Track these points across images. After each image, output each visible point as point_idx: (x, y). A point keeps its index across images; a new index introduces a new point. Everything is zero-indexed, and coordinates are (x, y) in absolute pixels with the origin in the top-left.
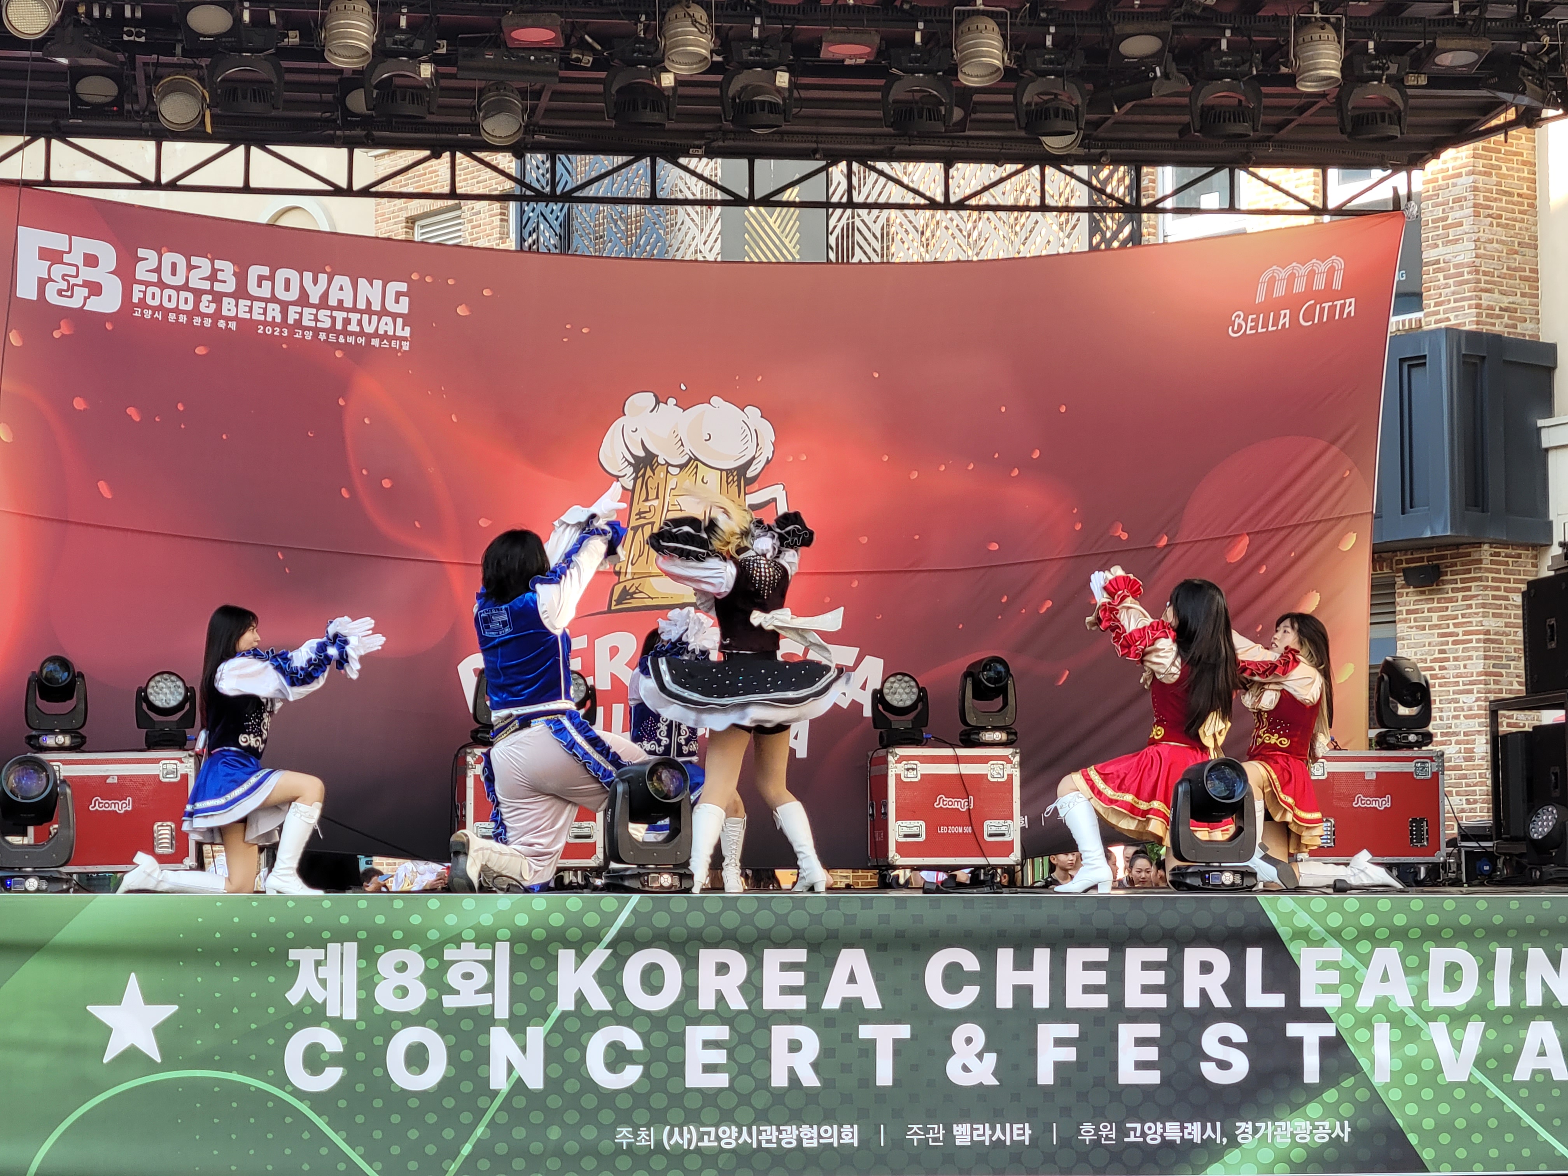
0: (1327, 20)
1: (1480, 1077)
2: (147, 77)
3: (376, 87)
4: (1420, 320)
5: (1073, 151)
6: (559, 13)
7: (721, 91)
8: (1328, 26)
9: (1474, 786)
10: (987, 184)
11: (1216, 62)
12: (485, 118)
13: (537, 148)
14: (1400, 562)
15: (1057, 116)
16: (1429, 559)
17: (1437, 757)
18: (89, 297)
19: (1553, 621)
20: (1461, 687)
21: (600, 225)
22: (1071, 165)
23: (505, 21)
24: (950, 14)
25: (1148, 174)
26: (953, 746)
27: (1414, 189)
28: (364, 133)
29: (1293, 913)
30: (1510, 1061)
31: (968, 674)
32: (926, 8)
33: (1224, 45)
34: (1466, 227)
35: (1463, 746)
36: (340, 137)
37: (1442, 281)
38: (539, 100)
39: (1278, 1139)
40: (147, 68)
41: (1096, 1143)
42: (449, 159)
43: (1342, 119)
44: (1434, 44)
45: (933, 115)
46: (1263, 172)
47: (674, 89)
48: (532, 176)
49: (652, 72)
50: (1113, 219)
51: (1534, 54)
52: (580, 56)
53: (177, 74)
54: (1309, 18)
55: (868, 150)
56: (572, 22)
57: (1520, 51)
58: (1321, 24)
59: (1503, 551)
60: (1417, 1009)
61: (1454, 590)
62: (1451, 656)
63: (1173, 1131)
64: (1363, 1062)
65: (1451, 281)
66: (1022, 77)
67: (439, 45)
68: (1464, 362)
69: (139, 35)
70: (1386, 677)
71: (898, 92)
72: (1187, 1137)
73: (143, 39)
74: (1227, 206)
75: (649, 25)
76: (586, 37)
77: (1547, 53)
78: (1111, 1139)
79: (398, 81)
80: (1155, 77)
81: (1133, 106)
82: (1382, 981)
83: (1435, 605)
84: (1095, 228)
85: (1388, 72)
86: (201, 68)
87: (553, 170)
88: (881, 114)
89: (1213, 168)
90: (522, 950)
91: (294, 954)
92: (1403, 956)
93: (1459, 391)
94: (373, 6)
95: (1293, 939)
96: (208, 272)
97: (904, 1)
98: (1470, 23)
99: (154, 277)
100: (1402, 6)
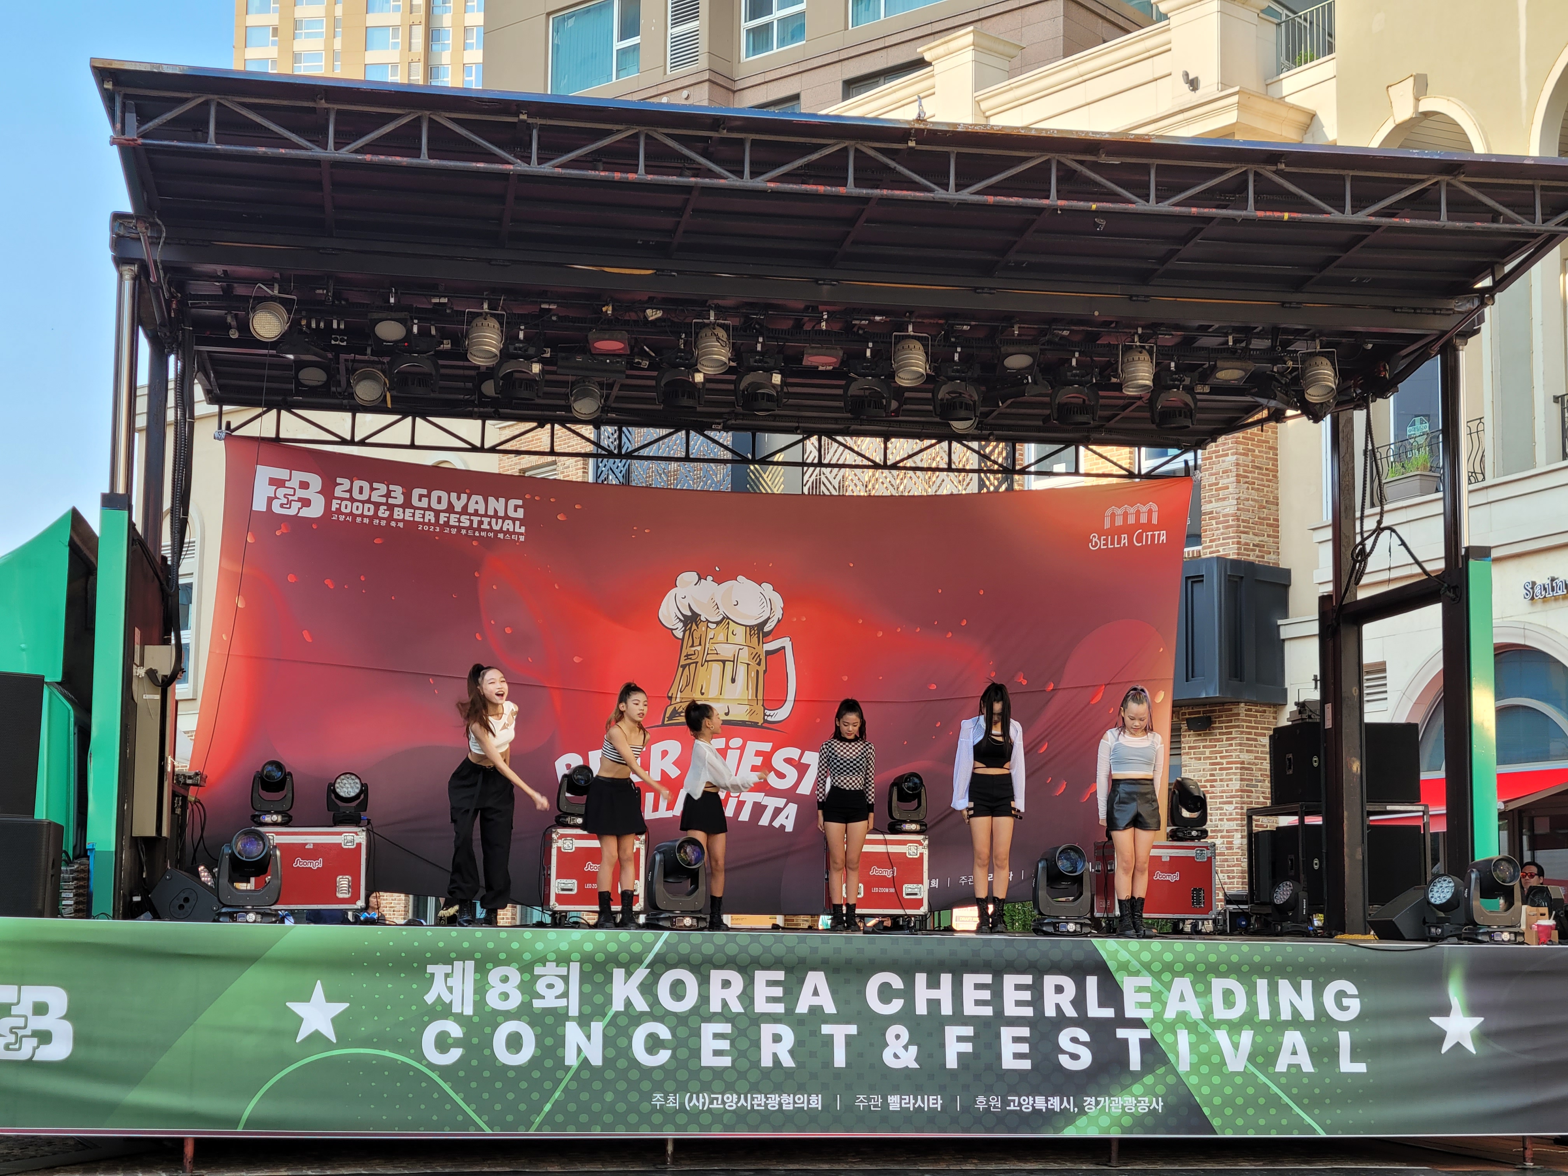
0: (1143, 347)
1: (1252, 1069)
2: (347, 371)
3: (502, 379)
4: (1200, 552)
5: (970, 432)
6: (626, 331)
7: (735, 387)
8: (1144, 351)
9: (1234, 866)
10: (910, 453)
11: (1069, 374)
12: (575, 401)
13: (609, 422)
14: (1184, 714)
15: (961, 407)
16: (1204, 712)
17: (1211, 846)
19: (1290, 756)
20: (1225, 800)
21: (649, 476)
22: (970, 441)
23: (591, 335)
24: (891, 337)
25: (1020, 447)
26: (883, 833)
27: (1198, 463)
28: (492, 409)
29: (1117, 951)
30: (1272, 1058)
31: (893, 785)
32: (874, 334)
33: (1074, 362)
35: (1226, 840)
36: (477, 412)
37: (1215, 526)
38: (612, 390)
39: (1113, 1110)
40: (347, 363)
41: (987, 1110)
42: (550, 431)
43: (1153, 414)
44: (1215, 366)
45: (878, 405)
46: (1097, 448)
47: (703, 384)
48: (605, 443)
49: (688, 372)
50: (995, 478)
51: (1282, 374)
52: (641, 360)
53: (368, 367)
54: (1132, 346)
55: (833, 429)
56: (636, 339)
57: (1273, 371)
58: (1140, 349)
60: (1206, 1020)
61: (1220, 734)
62: (1218, 778)
63: (1040, 1102)
64: (1171, 1056)
65: (1220, 526)
66: (938, 381)
67: (545, 351)
68: (1230, 580)
69: (342, 341)
70: (1177, 792)
71: (853, 390)
72: (1050, 1107)
73: (345, 343)
74: (1073, 471)
75: (687, 341)
76: (645, 347)
77: (1291, 373)
78: (998, 1108)
79: (516, 375)
80: (1027, 383)
81: (1012, 402)
82: (1180, 1001)
83: (1208, 743)
84: (983, 485)
85: (1184, 383)
86: (384, 363)
87: (620, 438)
88: (842, 404)
89: (1062, 446)
90: (588, 967)
91: (430, 969)
92: (1193, 984)
93: (1225, 599)
94: (501, 324)
95: (1118, 970)
96: (384, 492)
97: (860, 327)
98: (1239, 351)
99: (347, 495)
100: (1194, 339)
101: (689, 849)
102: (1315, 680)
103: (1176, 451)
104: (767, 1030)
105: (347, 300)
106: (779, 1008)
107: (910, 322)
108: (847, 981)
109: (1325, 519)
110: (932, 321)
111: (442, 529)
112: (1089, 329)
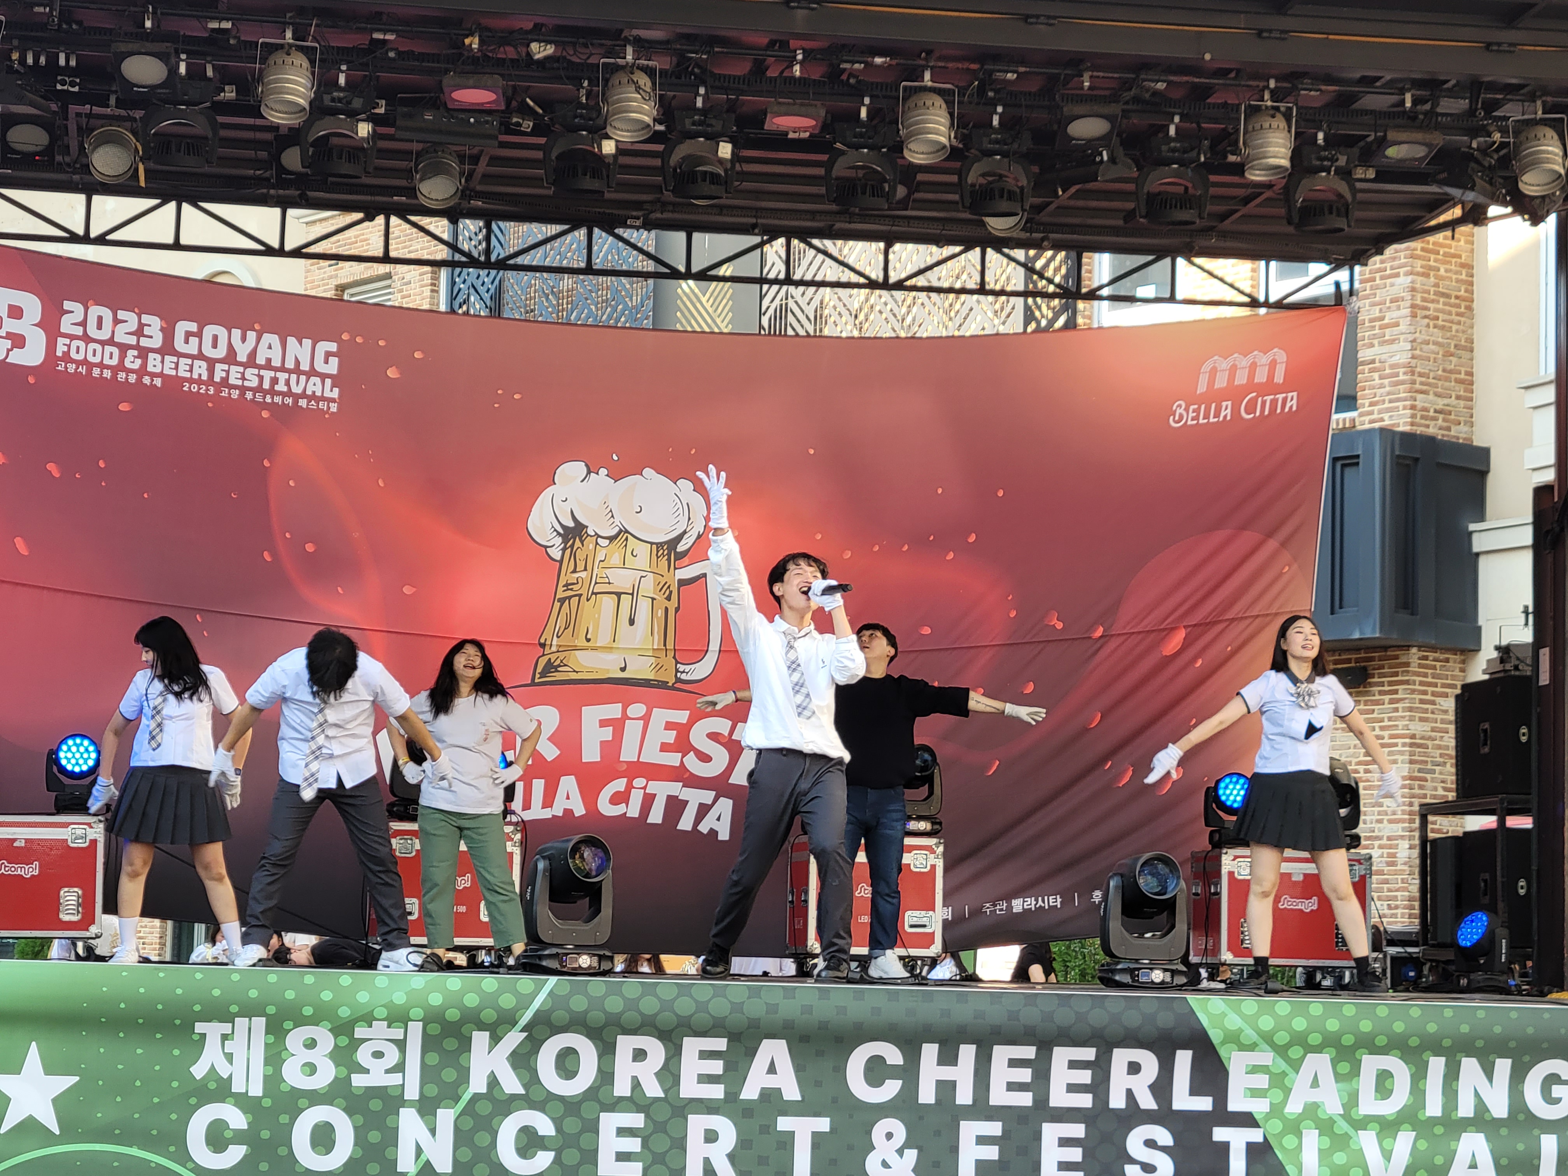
2: (79, 128)
3: (312, 145)
4: (1354, 420)
5: (1015, 235)
6: (500, 75)
7: (663, 162)
8: (1278, 115)
9: (1399, 890)
10: (924, 266)
11: (1164, 148)
12: (422, 180)
13: (473, 214)
15: (1001, 196)
16: (1360, 660)
17: (1366, 860)
18: (12, 350)
19: (1487, 726)
21: (531, 299)
22: (1012, 248)
23: (446, 81)
24: (897, 90)
25: (1088, 260)
27: (1356, 285)
28: (299, 192)
29: (1224, 1014)
32: (872, 83)
33: (1172, 131)
34: (1402, 328)
36: (273, 197)
37: (1377, 381)
38: (477, 164)
40: (79, 118)
42: (382, 222)
43: (1290, 209)
44: (1385, 137)
45: (877, 192)
46: (1206, 262)
47: (615, 156)
48: (465, 243)
49: (592, 139)
50: (1049, 305)
51: (1484, 150)
52: (521, 121)
53: (111, 126)
54: (1260, 106)
55: (808, 227)
56: (514, 86)
57: (1470, 147)
58: (1272, 112)
59: (1432, 655)
60: (1347, 1116)
61: (1381, 693)
64: (1290, 1167)
65: (1386, 381)
66: (967, 157)
67: (378, 104)
68: (1397, 464)
69: (72, 85)
71: (840, 169)
73: (77, 89)
74: (1168, 295)
75: (591, 90)
76: (528, 100)
77: (1497, 150)
79: (335, 141)
80: (1102, 161)
81: (1077, 191)
82: (1312, 1087)
84: (1030, 314)
85: (1337, 164)
86: (135, 119)
87: (488, 239)
88: (823, 190)
89: (1153, 257)
90: (435, 1029)
91: (200, 1027)
92: (1334, 1063)
93: (1392, 491)
94: (312, 62)
95: (1222, 1042)
96: (134, 327)
97: (851, 75)
98: (1421, 117)
99: (79, 331)
100: (1353, 98)
101: (587, 853)
102: (1526, 612)
103: (1322, 268)
104: (697, 1124)
105: (80, 23)
106: (717, 1092)
107: (925, 67)
108: (820, 1054)
109: (1542, 373)
110: (960, 66)
111: (218, 391)
112: (1197, 80)
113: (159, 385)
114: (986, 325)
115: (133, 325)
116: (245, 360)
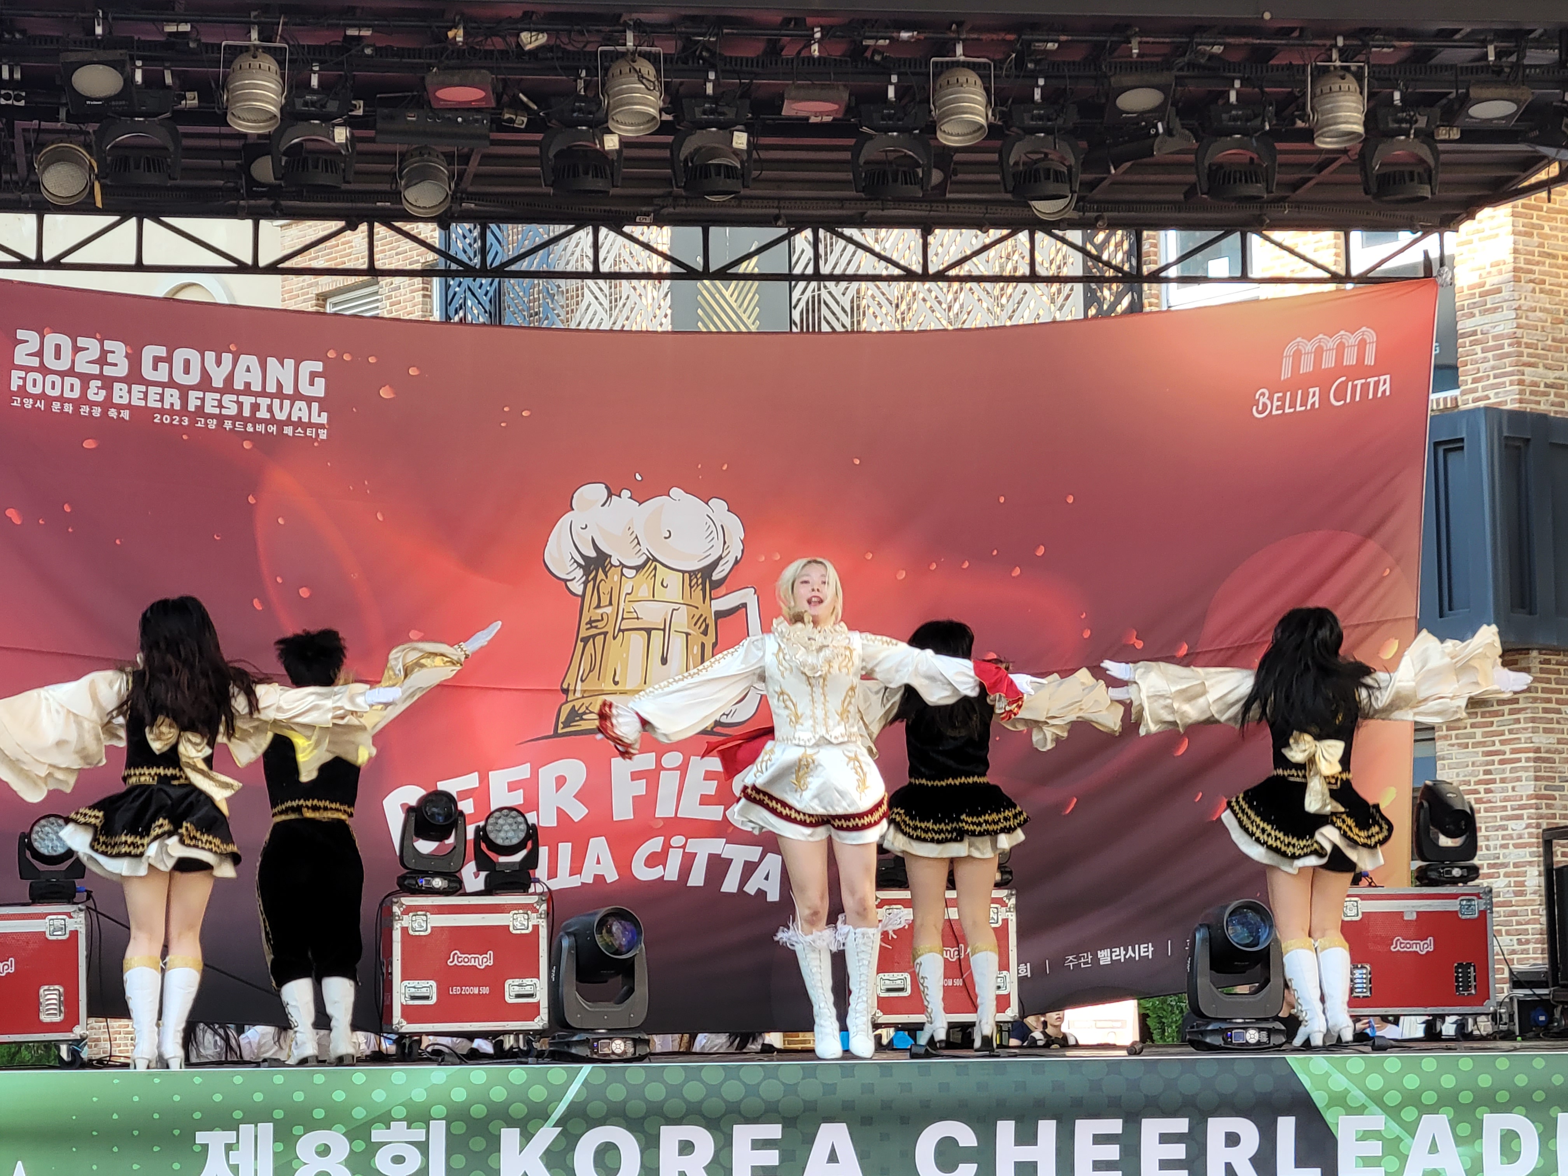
0: (1347, 69)
2: (27, 144)
3: (285, 153)
4: (1456, 399)
5: (1066, 216)
6: (488, 69)
7: (672, 154)
8: (1349, 77)
9: (1527, 923)
10: (967, 253)
11: (1224, 116)
12: (407, 186)
13: (464, 217)
15: (1048, 178)
17: (1485, 893)
20: (1510, 813)
21: (534, 300)
22: (1064, 230)
23: (429, 79)
24: (927, 66)
25: (1149, 238)
27: (1447, 252)
28: (272, 202)
29: (1329, 1075)
32: (899, 60)
33: (1233, 97)
34: (1505, 294)
35: (1512, 879)
36: (244, 207)
37: (1480, 355)
38: (467, 164)
40: (26, 134)
42: (366, 231)
43: (1366, 175)
44: (1467, 94)
45: (910, 178)
46: (1277, 235)
47: (619, 152)
48: (458, 247)
49: (593, 134)
50: (1110, 289)
52: (514, 117)
53: (61, 142)
54: (1328, 67)
55: (836, 216)
56: (504, 79)
57: (1563, 101)
58: (1342, 73)
59: (1554, 658)
62: (1498, 777)
65: (1490, 355)
66: (1008, 135)
67: (355, 106)
68: (1506, 446)
69: (18, 98)
70: (1426, 804)
71: (868, 153)
73: (22, 103)
74: (1239, 274)
75: (591, 81)
76: (521, 95)
79: (310, 146)
80: (1157, 134)
81: (1132, 165)
82: (1430, 1152)
83: (1479, 719)
84: (1090, 299)
85: (1417, 125)
86: (88, 134)
87: (483, 239)
88: (851, 176)
89: (1222, 232)
90: (459, 1128)
91: (201, 1137)
92: (1453, 1124)
93: (1501, 476)
94: (281, 64)
95: (1328, 1106)
96: (96, 355)
97: (876, 51)
98: (1507, 70)
99: (35, 362)
100: (1430, 53)
101: (616, 927)
103: (1409, 236)
105: (23, 32)
107: (958, 40)
108: (885, 1137)
110: (995, 37)
111: (193, 422)
112: (1258, 41)
113: (127, 418)
114: (1041, 312)
115: (94, 352)
116: (221, 386)
